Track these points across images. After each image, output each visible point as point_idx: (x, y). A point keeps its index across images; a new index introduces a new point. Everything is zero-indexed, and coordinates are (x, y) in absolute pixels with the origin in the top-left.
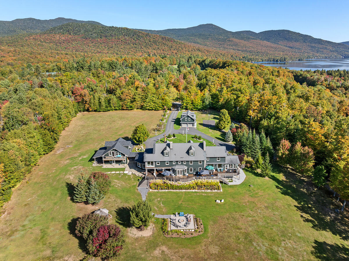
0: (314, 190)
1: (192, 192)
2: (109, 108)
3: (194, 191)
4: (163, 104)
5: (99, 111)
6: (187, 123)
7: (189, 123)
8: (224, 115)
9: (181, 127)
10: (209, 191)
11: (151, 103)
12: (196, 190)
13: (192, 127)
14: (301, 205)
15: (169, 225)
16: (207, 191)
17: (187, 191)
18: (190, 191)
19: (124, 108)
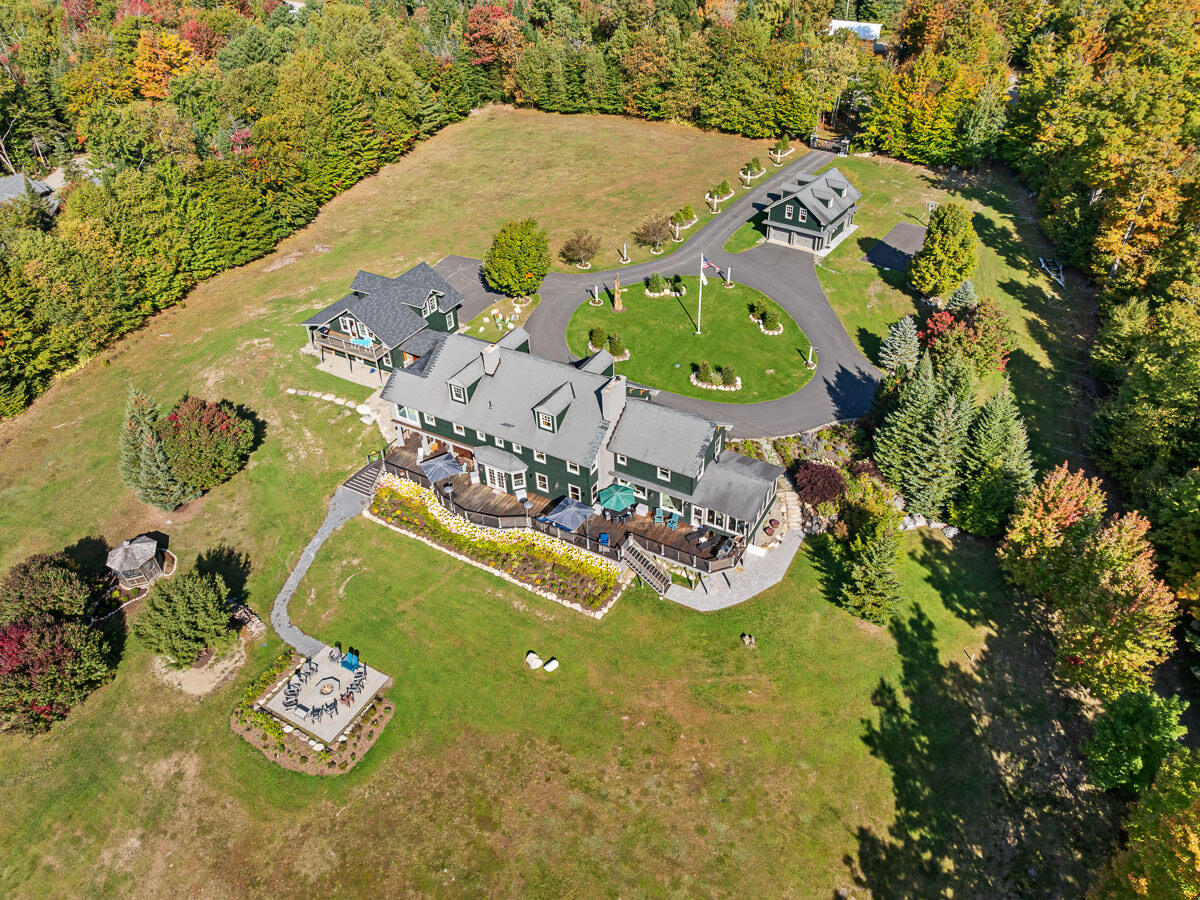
0: (1072, 785)
1: (490, 576)
2: (580, 103)
3: (497, 573)
4: (782, 113)
5: (548, 111)
6: (790, 232)
7: (798, 233)
8: (945, 232)
9: (763, 240)
10: (552, 597)
11: (734, 102)
12: (506, 576)
13: (810, 250)
14: (900, 844)
15: (280, 684)
16: (544, 595)
17: (474, 563)
18: (485, 568)
19: (629, 110)
